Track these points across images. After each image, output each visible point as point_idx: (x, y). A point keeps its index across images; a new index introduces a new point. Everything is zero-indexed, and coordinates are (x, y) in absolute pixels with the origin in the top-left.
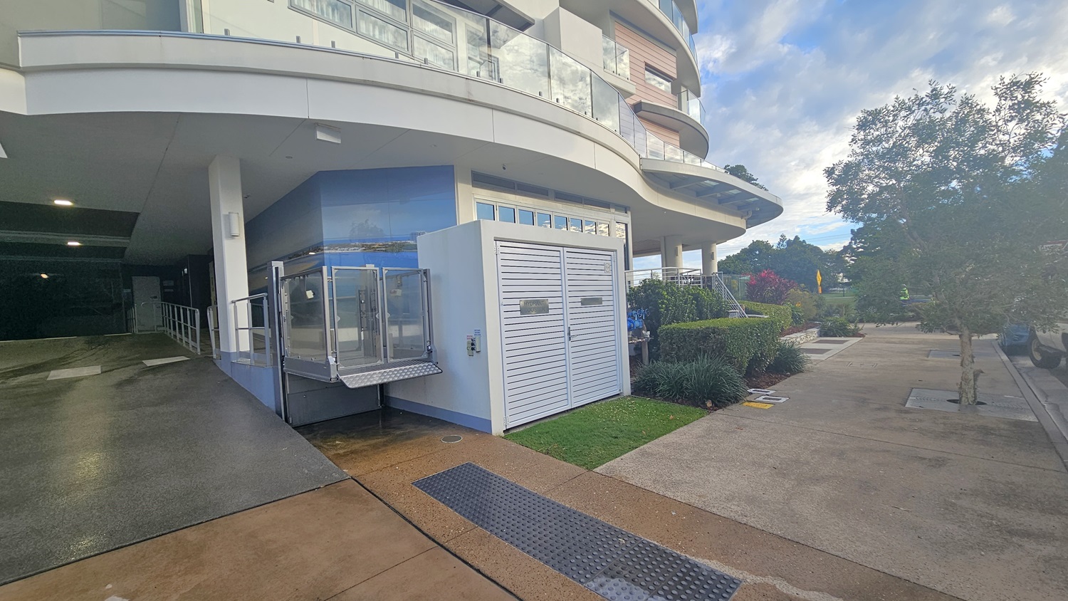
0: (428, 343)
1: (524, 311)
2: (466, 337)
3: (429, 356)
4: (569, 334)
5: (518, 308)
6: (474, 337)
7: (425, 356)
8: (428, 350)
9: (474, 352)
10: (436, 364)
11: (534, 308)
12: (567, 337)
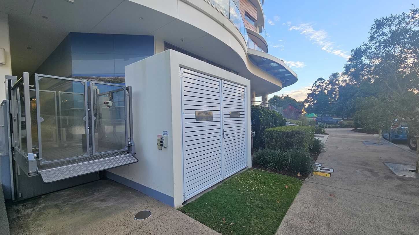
0: (129, 140)
1: (198, 119)
2: (157, 136)
3: (129, 149)
4: (223, 134)
5: (194, 116)
6: (163, 136)
7: (126, 149)
8: (129, 145)
9: (163, 147)
10: (134, 155)
11: (204, 117)
12: (222, 135)
